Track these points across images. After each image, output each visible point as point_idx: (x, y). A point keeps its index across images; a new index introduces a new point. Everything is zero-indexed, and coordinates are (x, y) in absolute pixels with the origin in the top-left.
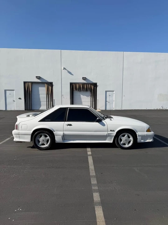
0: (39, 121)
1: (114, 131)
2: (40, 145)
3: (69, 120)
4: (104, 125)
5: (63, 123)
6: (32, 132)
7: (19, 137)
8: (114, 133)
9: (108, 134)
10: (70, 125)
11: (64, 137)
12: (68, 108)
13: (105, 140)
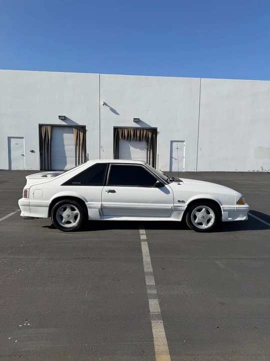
0: (62, 185)
1: (183, 202)
3: (110, 184)
4: (167, 192)
5: (101, 187)
6: (50, 201)
7: (30, 211)
8: (185, 206)
9: (174, 206)
10: (113, 191)
11: (102, 210)
12: (109, 164)
13: (169, 217)
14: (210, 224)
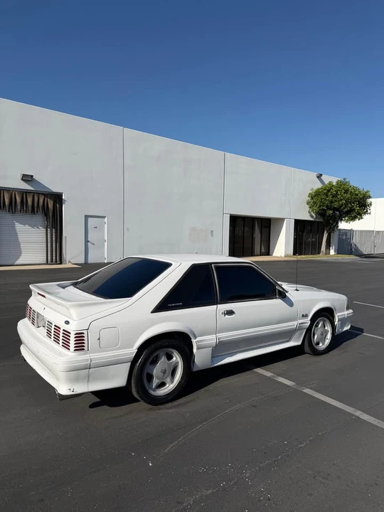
0: (152, 312)
1: (307, 316)
2: (154, 390)
4: (291, 304)
6: (134, 350)
8: (307, 321)
9: (300, 324)
10: (230, 313)
13: (288, 341)
14: (327, 342)
